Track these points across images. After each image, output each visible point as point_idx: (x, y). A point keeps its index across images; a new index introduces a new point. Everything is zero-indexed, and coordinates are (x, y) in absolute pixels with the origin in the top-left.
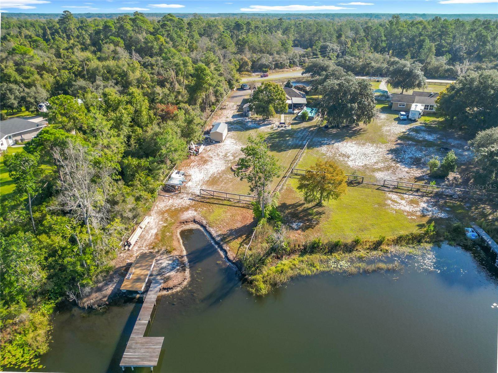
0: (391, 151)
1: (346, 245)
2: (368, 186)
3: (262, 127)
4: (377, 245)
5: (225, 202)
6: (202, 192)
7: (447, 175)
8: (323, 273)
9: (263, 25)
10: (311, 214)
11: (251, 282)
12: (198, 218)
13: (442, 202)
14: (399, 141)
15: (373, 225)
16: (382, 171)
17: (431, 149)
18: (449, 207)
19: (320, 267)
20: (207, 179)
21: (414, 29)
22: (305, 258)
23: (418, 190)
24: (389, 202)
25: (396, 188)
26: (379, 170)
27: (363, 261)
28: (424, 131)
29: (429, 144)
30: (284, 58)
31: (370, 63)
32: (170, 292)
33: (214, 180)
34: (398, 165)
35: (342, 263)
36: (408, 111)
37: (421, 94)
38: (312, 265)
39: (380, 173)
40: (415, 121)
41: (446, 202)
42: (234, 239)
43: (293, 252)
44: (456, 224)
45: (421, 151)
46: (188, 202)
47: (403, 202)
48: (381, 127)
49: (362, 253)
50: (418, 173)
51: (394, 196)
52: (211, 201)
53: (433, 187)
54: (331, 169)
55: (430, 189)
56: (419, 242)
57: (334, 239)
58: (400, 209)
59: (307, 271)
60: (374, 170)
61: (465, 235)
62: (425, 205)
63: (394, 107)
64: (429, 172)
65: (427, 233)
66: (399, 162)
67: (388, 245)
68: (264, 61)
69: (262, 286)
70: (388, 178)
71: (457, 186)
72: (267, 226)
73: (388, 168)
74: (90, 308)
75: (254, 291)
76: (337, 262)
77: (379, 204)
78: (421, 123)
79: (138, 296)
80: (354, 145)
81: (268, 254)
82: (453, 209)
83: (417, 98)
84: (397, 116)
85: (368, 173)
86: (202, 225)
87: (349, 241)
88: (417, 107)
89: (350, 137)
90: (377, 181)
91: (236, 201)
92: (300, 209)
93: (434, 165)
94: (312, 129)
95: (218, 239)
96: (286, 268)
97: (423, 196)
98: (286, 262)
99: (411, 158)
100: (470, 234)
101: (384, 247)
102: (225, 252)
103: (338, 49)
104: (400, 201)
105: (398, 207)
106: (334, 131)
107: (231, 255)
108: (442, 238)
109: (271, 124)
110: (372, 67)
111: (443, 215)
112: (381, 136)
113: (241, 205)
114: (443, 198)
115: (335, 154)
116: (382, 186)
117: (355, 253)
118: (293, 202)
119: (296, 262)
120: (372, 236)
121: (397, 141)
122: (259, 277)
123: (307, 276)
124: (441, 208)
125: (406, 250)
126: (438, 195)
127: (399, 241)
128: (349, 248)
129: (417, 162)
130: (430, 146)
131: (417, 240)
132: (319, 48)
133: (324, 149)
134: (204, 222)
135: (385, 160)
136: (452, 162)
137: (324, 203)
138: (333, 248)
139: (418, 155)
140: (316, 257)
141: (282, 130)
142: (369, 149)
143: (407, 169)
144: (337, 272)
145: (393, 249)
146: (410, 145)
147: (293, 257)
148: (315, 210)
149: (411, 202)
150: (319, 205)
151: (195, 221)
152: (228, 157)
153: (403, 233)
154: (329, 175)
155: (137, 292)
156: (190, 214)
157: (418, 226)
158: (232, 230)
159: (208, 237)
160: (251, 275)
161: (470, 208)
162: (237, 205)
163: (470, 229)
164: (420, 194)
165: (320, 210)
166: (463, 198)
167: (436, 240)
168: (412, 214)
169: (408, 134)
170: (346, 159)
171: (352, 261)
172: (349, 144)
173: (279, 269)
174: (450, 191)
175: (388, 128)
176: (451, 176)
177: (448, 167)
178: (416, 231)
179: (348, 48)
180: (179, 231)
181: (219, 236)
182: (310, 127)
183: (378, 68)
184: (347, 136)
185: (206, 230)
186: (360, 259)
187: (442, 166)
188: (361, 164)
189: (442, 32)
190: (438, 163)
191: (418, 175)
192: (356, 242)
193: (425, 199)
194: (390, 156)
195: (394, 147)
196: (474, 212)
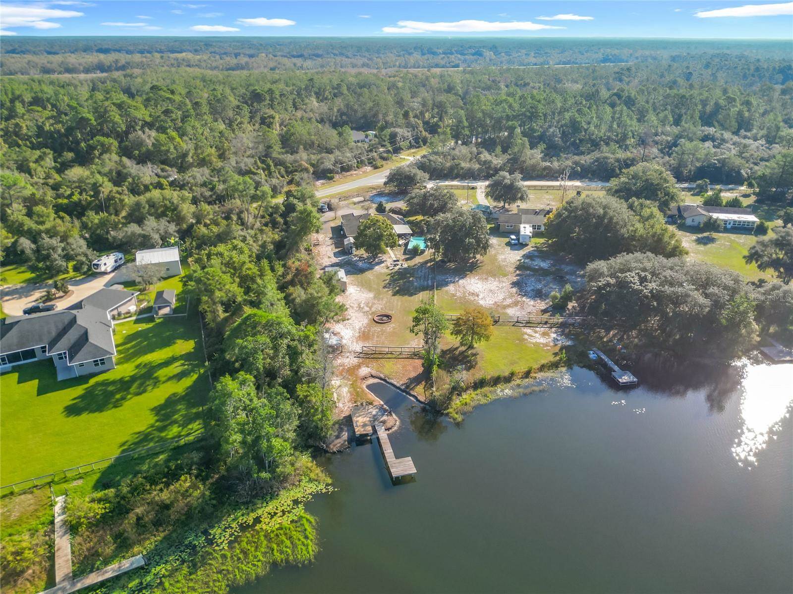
0: (514, 284)
1: (505, 378)
2: (504, 324)
3: (377, 267)
4: (527, 374)
5: (389, 356)
6: (365, 349)
7: (567, 305)
8: (495, 400)
9: (288, 89)
10: (468, 357)
11: (447, 414)
12: (374, 373)
13: (567, 331)
14: (518, 272)
15: (519, 359)
16: (512, 307)
17: (548, 278)
18: (573, 335)
19: (492, 397)
20: (357, 335)
21: (499, 108)
22: (479, 391)
23: (546, 323)
24: (526, 337)
25: (529, 323)
26: (509, 306)
27: (521, 387)
28: (537, 257)
29: (544, 273)
30: (347, 156)
31: (459, 164)
32: (390, 431)
33: (364, 336)
34: (524, 299)
35: (507, 391)
36: (517, 233)
37: (526, 212)
38: (486, 396)
39: (511, 309)
40: (527, 245)
41: (570, 331)
42: (417, 385)
43: (467, 389)
44: (581, 349)
45: (540, 281)
46: (356, 360)
47: (537, 335)
48: (495, 255)
49: (518, 382)
50: (542, 305)
51: (528, 331)
52: (376, 356)
53: (559, 319)
54: (480, 316)
55: (556, 321)
56: (557, 367)
57: (496, 375)
58: (536, 342)
59: (483, 401)
60: (505, 307)
61: (588, 357)
62: (554, 335)
63: (502, 229)
64: (551, 303)
65: (561, 359)
66: (524, 296)
67: (535, 373)
68: (328, 165)
69: (456, 416)
70: (518, 314)
71: (577, 314)
72: (440, 371)
73: (516, 304)
74: (339, 452)
75: (452, 420)
76: (502, 391)
77: (518, 339)
78: (532, 247)
79: (369, 438)
80: (477, 281)
81: (451, 393)
82: (577, 335)
83: (524, 217)
84: (507, 240)
85: (500, 310)
86: (381, 379)
87: (507, 374)
88: (526, 230)
89: (471, 271)
90: (511, 317)
91: (398, 353)
92: (457, 353)
93: (555, 298)
94: (429, 265)
95: (403, 387)
96: (468, 401)
97: (551, 328)
98: (466, 396)
99: (533, 290)
100: (592, 356)
101: (532, 375)
102: (414, 396)
103: (410, 136)
104: (534, 335)
105: (534, 341)
106: (452, 265)
107: (422, 398)
108: (572, 362)
109: (383, 262)
110: (462, 168)
111: (569, 343)
112: (500, 267)
113: (404, 356)
114: (567, 328)
115: (464, 293)
116: (517, 322)
117: (513, 382)
118: (448, 348)
119: (473, 395)
120: (521, 368)
121: (515, 271)
122: (450, 410)
123: (485, 405)
124: (567, 336)
125: (549, 374)
126: (562, 325)
127: (542, 368)
128: (508, 379)
129: (538, 295)
130: (547, 275)
131: (555, 365)
132: (388, 137)
133: (451, 288)
134: (382, 376)
135: (511, 296)
136: (569, 293)
137: (475, 345)
138: (496, 381)
139: (539, 286)
140: (486, 389)
141: (399, 269)
142: (493, 284)
143: (532, 303)
144: (505, 398)
145: (540, 375)
146: (529, 275)
147: (469, 392)
148: (470, 352)
149: (544, 334)
150: (471, 347)
151: (372, 376)
152: (363, 308)
153: (544, 362)
154: (480, 321)
155: (367, 435)
156: (364, 371)
157: (554, 354)
158: (410, 379)
159: (393, 388)
160: (444, 410)
161: (589, 333)
162: (401, 357)
163: (592, 352)
164: (549, 325)
165: (473, 351)
166: (582, 325)
167: (569, 364)
168: (546, 345)
169: (524, 262)
170: (476, 298)
171: (513, 389)
172: (473, 280)
173: (464, 402)
174: (571, 321)
175: (503, 257)
176: (570, 305)
177: (567, 298)
178: (552, 359)
179: (421, 132)
180: (364, 387)
181: (402, 385)
182: (426, 262)
183: (470, 169)
184: (467, 271)
185: (388, 383)
186: (518, 386)
187: (562, 298)
188: (491, 302)
189: (532, 113)
190: (558, 295)
191: (543, 308)
192: (512, 374)
193: (553, 330)
194: (514, 290)
195: (515, 279)
196: (592, 337)
